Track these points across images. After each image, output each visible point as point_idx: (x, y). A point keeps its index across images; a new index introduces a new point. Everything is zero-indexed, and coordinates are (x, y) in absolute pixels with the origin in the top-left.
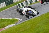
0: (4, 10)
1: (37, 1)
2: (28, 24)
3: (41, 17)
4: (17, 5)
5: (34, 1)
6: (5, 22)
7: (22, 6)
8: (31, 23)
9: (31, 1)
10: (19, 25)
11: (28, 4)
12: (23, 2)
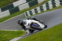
1: (49, 9)
2: (38, 38)
3: (53, 28)
4: (24, 14)
5: (46, 9)
6: (9, 35)
7: (30, 15)
8: (41, 35)
9: (42, 9)
10: (26, 38)
11: (38, 12)
12: (31, 10)
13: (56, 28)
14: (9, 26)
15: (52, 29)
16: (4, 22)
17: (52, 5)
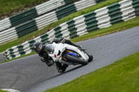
13: (77, 83)
15: (69, 85)
17: (69, 33)
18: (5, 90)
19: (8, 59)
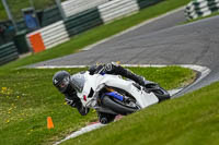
0: (128, 27)
14: (136, 51)
16: (118, 35)
18: (186, 66)
19: (191, 17)
